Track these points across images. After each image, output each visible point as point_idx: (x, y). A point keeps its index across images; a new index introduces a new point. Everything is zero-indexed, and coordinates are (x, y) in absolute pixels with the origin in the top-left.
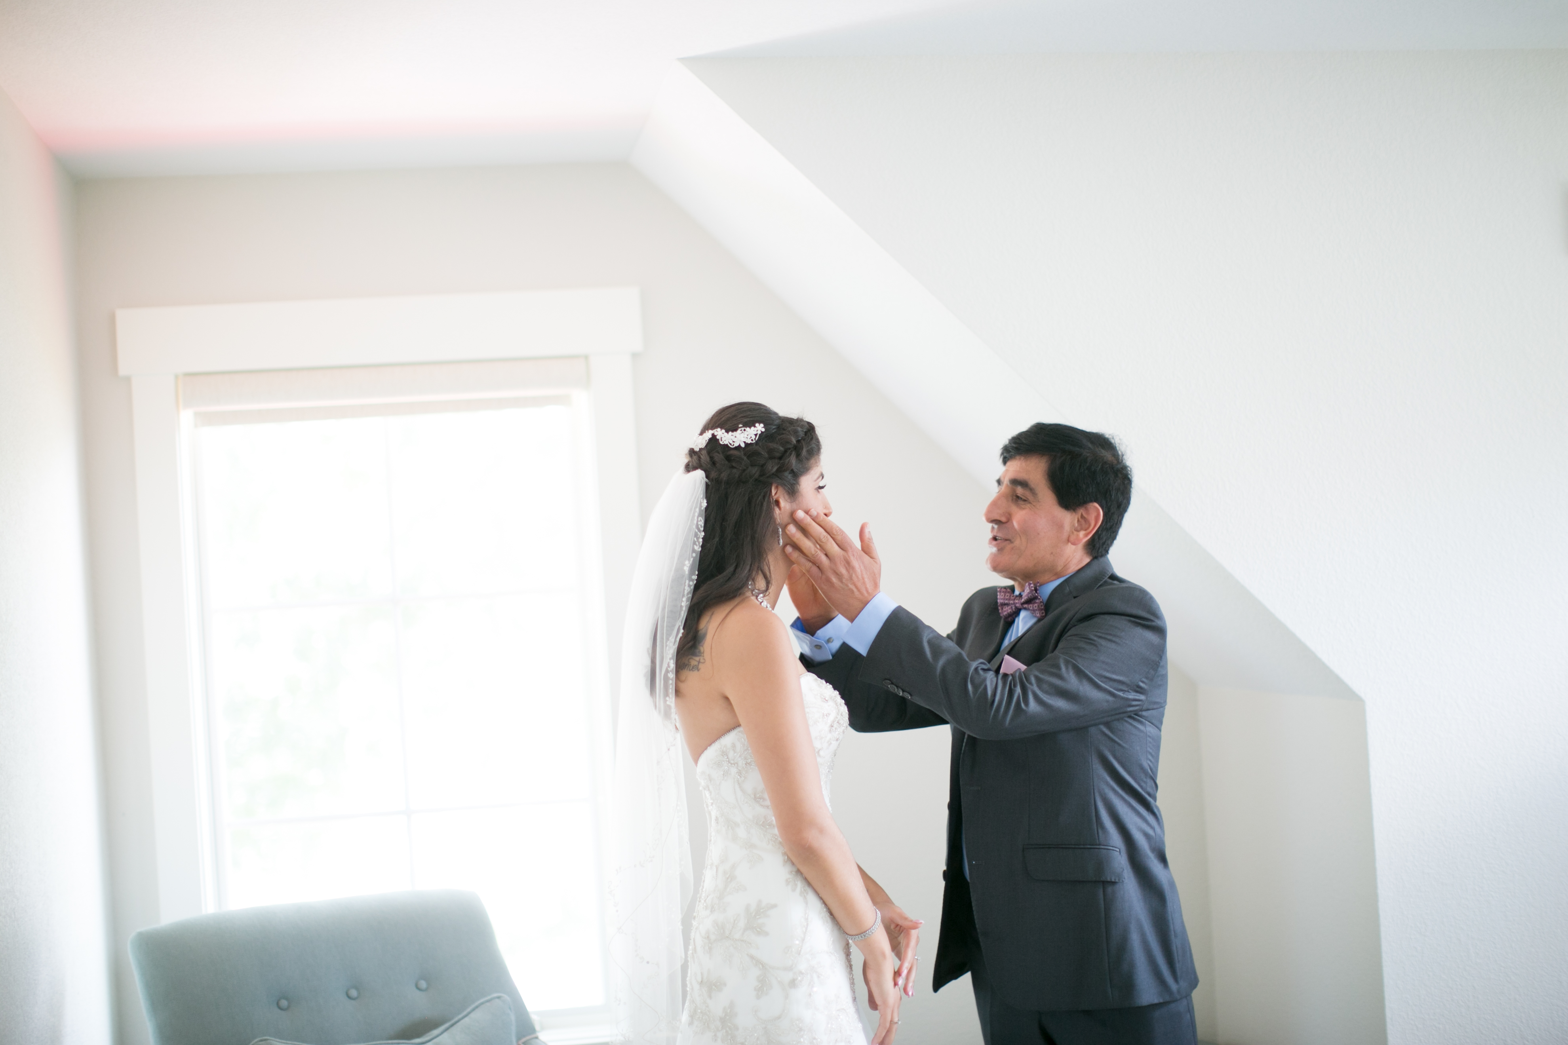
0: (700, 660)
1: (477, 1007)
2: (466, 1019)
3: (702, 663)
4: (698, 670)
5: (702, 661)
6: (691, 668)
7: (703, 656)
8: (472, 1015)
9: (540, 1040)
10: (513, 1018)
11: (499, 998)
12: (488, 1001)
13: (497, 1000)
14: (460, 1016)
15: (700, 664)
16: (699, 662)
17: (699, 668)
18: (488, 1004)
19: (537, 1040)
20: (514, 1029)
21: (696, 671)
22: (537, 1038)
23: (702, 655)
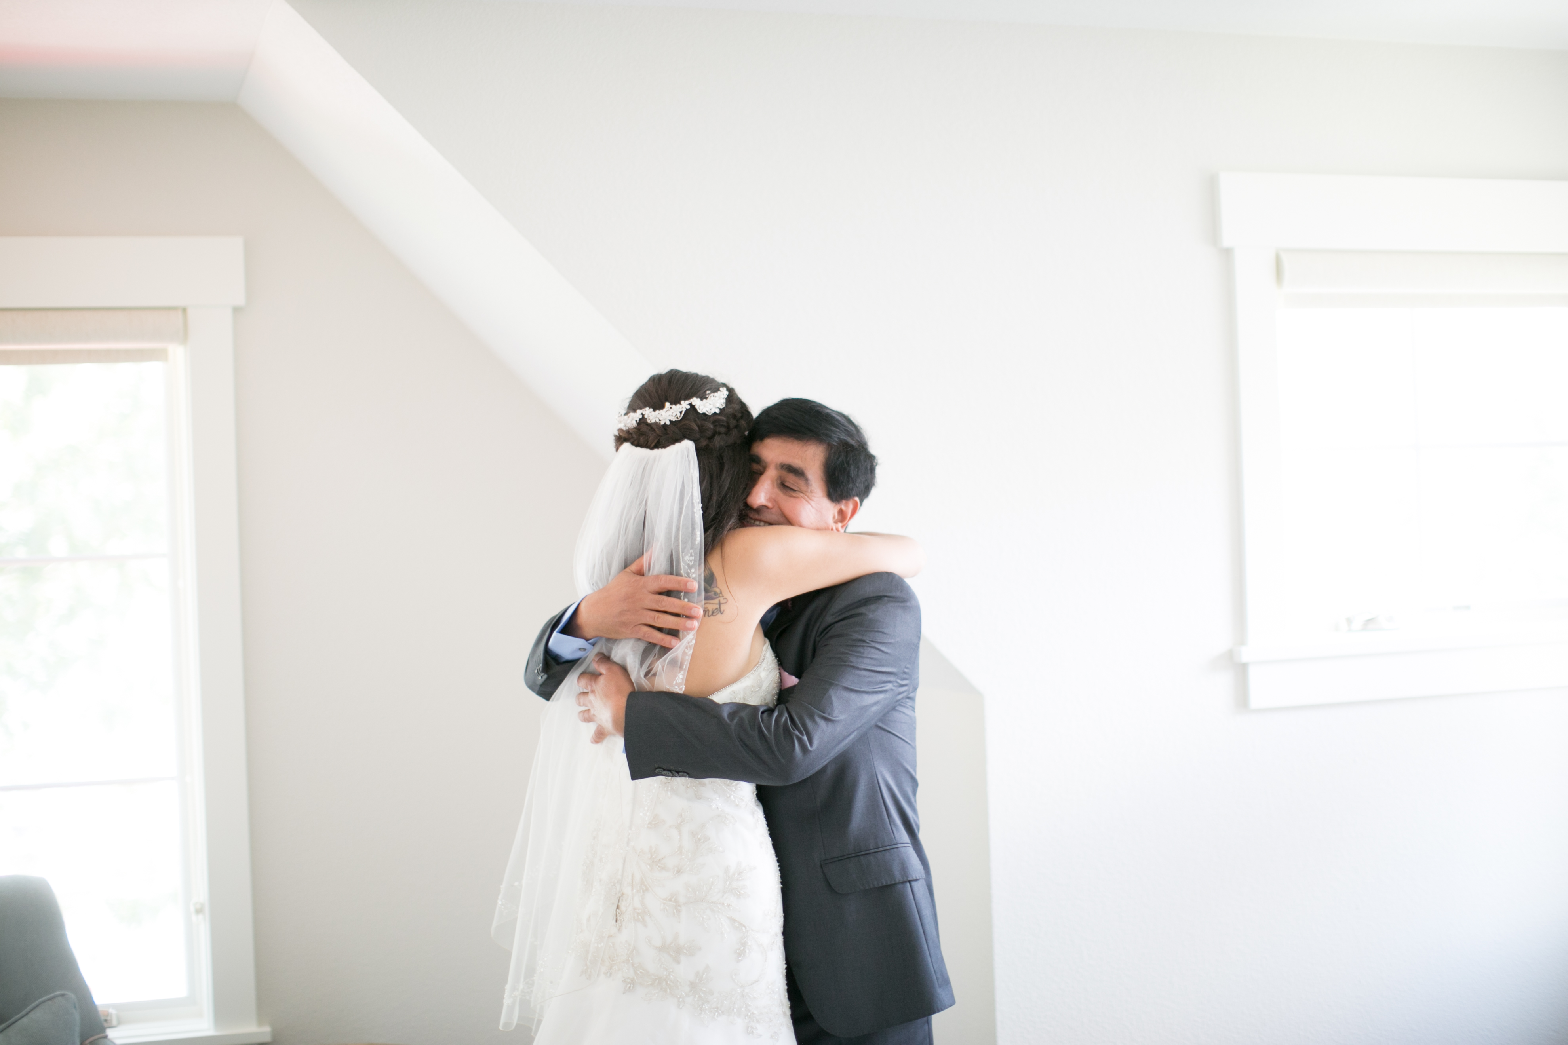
0: (719, 601)
1: (37, 1006)
2: (25, 1020)
3: (723, 604)
4: (722, 613)
5: (722, 601)
6: (710, 613)
7: (723, 596)
8: (31, 1015)
9: (109, 1040)
10: (77, 1017)
11: (63, 995)
12: (50, 999)
13: (60, 998)
14: (18, 1016)
15: (722, 606)
16: (720, 604)
17: (722, 611)
18: (50, 1003)
19: (105, 1040)
20: (77, 1029)
21: (720, 614)
22: (106, 1037)
23: (721, 595)
